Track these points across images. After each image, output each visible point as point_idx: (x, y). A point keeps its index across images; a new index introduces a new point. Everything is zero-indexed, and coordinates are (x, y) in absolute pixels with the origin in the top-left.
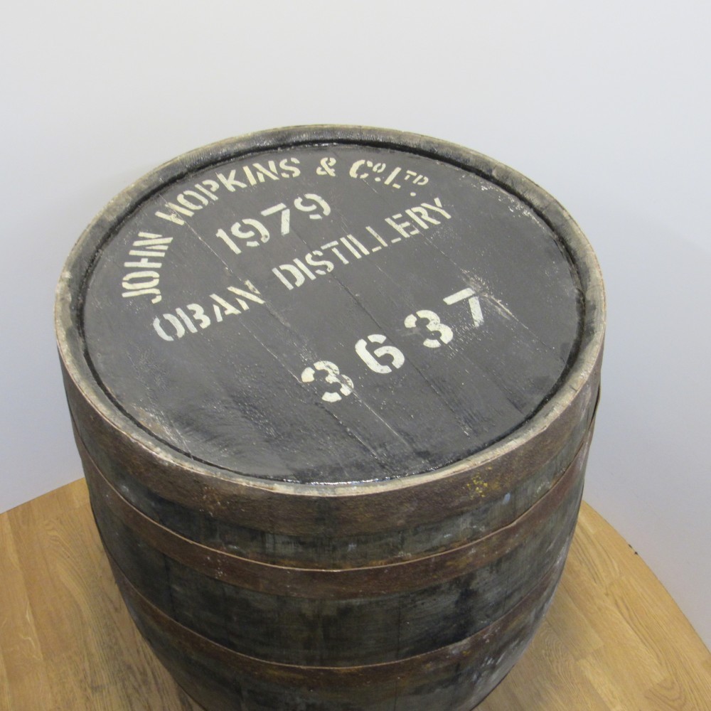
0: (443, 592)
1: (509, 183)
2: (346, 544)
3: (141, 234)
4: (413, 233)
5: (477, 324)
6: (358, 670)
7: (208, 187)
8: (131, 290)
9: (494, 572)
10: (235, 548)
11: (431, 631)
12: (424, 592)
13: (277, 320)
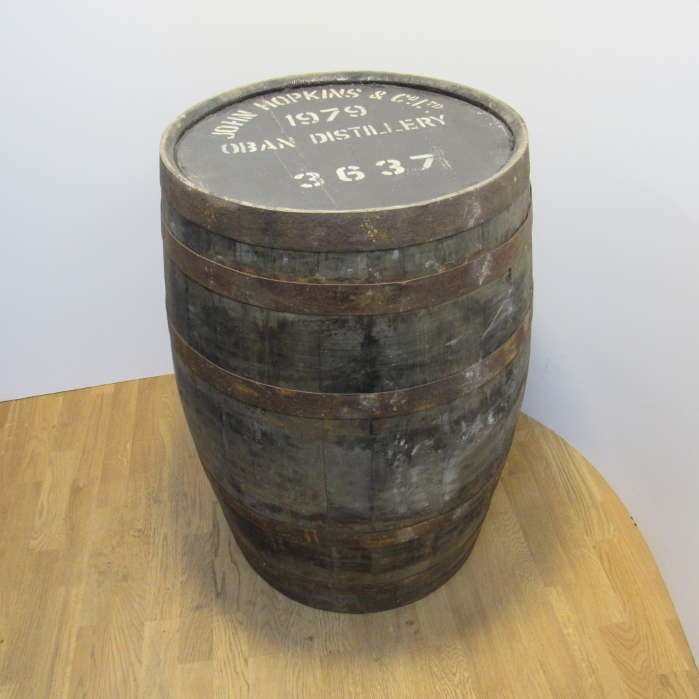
0: (350, 329)
5: (423, 169)
6: (292, 393)
7: (294, 97)
9: (392, 328)
10: (220, 257)
11: (345, 369)
12: (336, 321)
13: (298, 154)
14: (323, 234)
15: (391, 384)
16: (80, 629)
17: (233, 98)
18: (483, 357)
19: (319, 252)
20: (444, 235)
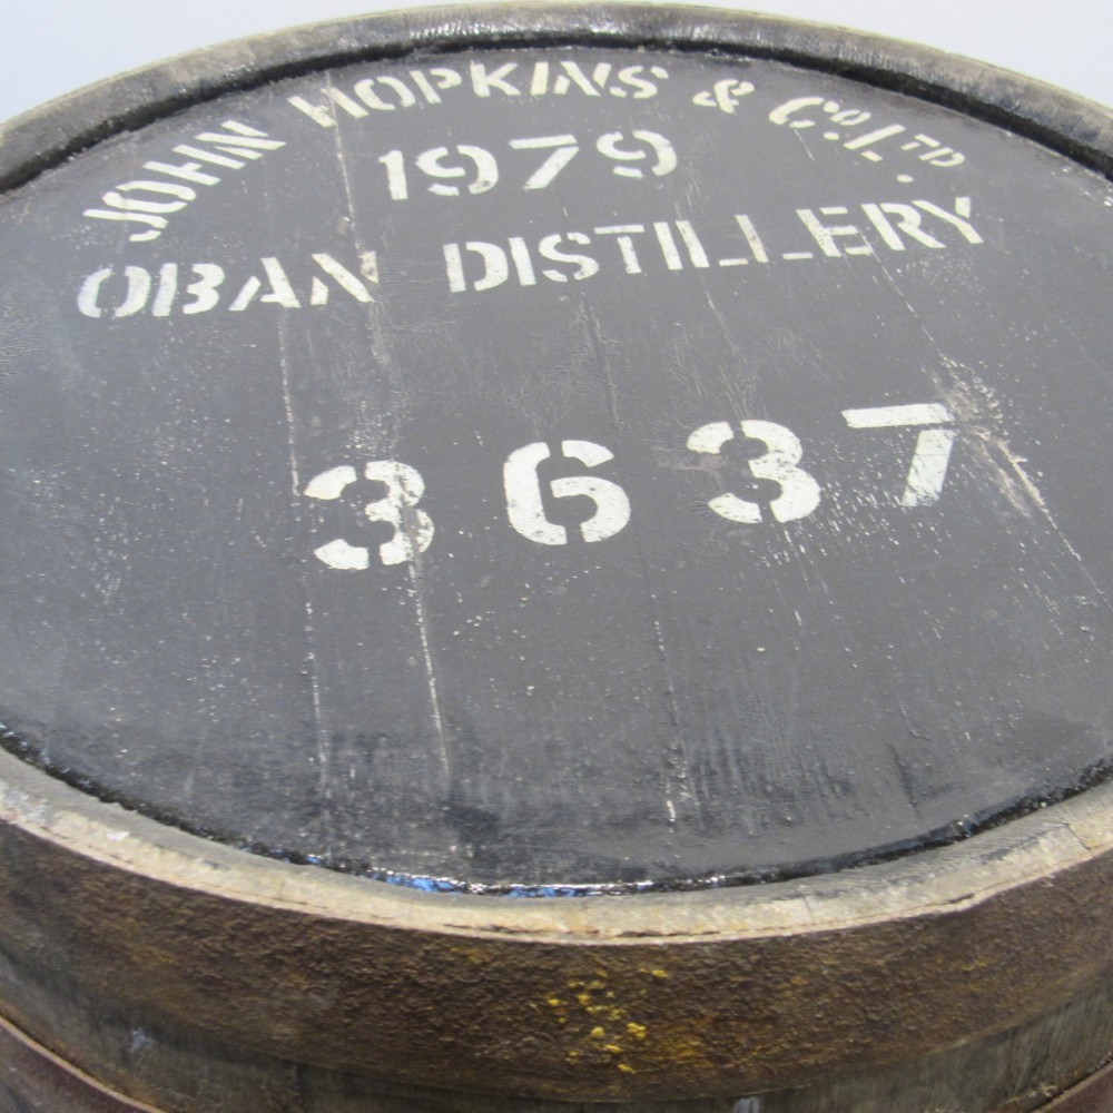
2: (123, 1022)
3: (229, 124)
4: (853, 251)
5: (910, 500)
7: (433, 81)
8: (114, 206)
13: (370, 342)
14: (321, 1002)
19: (307, 1067)
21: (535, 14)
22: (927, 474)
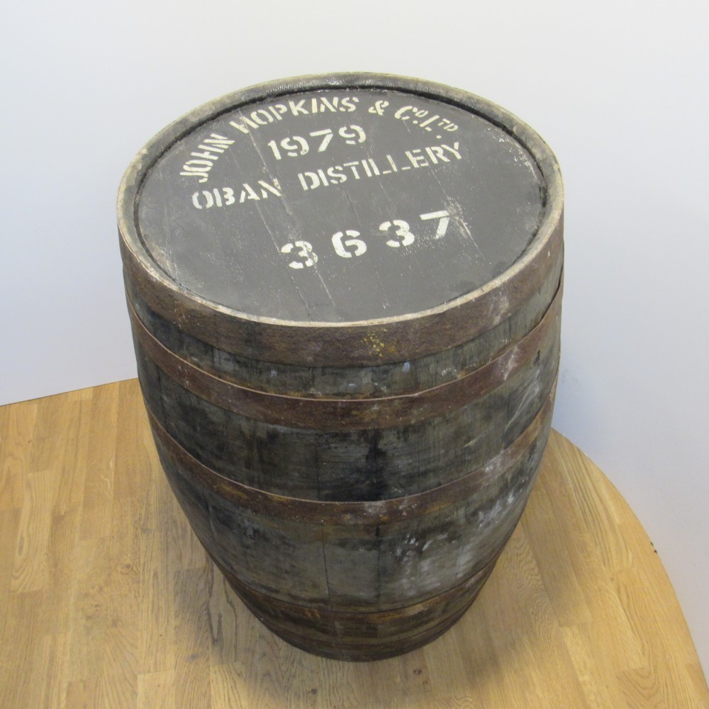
0: (352, 442)
1: (523, 138)
2: (269, 370)
3: (213, 135)
4: (423, 165)
5: (437, 237)
6: (287, 500)
7: (278, 110)
8: (188, 170)
9: (402, 439)
10: (196, 359)
11: (347, 480)
12: (336, 435)
13: (284, 208)
14: (319, 349)
15: (400, 491)
16: (70, 684)
17: (203, 116)
18: (505, 448)
19: (314, 368)
20: (465, 340)
21: (308, 80)
22: (442, 230)
